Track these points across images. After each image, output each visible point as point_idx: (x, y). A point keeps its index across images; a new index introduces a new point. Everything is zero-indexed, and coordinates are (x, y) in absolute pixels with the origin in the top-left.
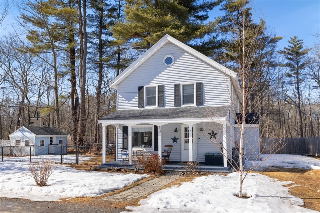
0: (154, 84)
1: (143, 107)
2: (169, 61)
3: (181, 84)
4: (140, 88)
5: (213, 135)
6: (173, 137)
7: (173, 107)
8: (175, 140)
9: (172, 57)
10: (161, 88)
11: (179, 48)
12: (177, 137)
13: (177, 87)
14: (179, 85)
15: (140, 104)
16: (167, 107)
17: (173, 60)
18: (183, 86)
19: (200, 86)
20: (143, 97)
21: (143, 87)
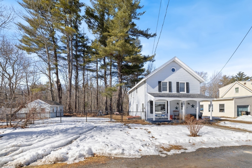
0: (167, 80)
1: (161, 92)
2: (173, 70)
3: (180, 82)
4: (160, 82)
5: (193, 106)
6: (176, 107)
7: (176, 93)
8: (177, 108)
9: (175, 69)
10: (170, 83)
11: (178, 65)
12: (177, 107)
13: (178, 83)
14: (179, 82)
15: (160, 90)
16: (173, 93)
17: (175, 70)
18: (180, 83)
19: (188, 84)
20: (161, 87)
21: (161, 81)
